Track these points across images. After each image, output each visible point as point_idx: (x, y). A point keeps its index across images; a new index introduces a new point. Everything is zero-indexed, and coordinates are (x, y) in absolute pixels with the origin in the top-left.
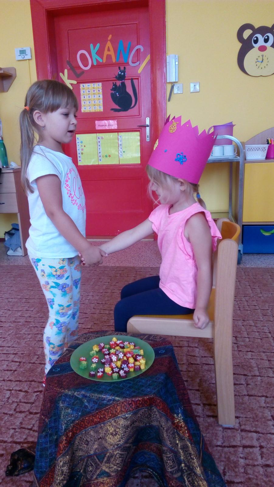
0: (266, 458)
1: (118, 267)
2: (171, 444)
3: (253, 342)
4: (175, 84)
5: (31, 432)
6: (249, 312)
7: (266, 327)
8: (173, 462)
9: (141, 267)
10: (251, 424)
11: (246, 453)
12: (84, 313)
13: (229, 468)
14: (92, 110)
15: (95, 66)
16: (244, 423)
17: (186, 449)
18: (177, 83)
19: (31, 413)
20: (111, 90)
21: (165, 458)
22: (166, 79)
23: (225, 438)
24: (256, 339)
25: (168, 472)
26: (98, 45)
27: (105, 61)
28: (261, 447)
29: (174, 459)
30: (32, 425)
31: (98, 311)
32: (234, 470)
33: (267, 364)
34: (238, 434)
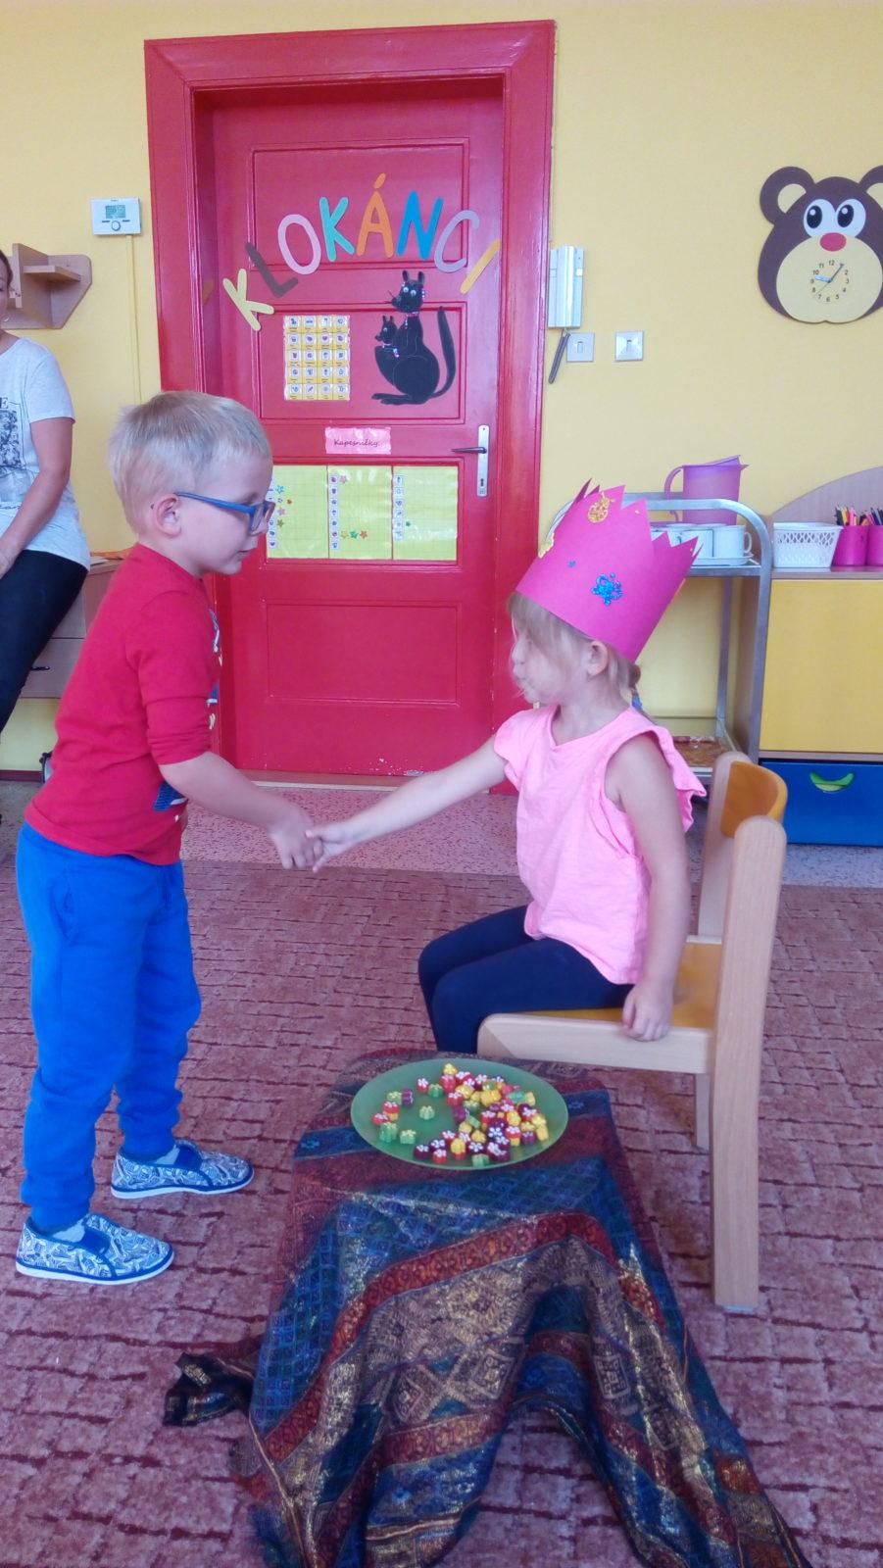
0: (841, 1388)
1: (390, 871)
2: (615, 1330)
3: (796, 1096)
4: (571, 332)
5: (211, 1318)
6: (781, 1012)
7: (828, 1055)
8: (620, 1375)
9: (460, 874)
10: (800, 1305)
11: (791, 1375)
12: (309, 1004)
13: (747, 1412)
14: (318, 395)
15: (330, 263)
16: (780, 1302)
17: (648, 1348)
18: (579, 331)
19: (201, 1270)
20: (376, 338)
21: (600, 1367)
22: (546, 318)
23: (734, 1338)
24: (804, 1088)
25: (607, 1400)
26: (343, 204)
27: (361, 250)
28: (828, 1362)
29: (623, 1369)
30: (210, 1302)
31: (348, 1000)
32: (759, 1415)
33: (835, 1154)
34: (767, 1331)
